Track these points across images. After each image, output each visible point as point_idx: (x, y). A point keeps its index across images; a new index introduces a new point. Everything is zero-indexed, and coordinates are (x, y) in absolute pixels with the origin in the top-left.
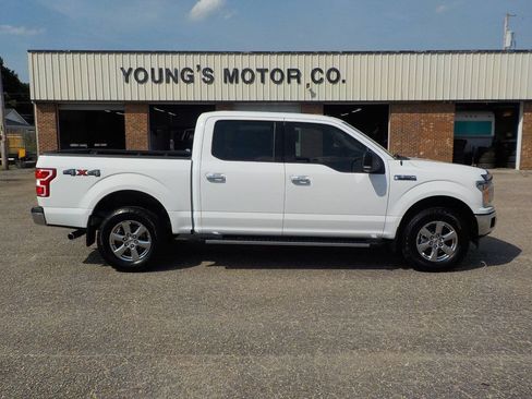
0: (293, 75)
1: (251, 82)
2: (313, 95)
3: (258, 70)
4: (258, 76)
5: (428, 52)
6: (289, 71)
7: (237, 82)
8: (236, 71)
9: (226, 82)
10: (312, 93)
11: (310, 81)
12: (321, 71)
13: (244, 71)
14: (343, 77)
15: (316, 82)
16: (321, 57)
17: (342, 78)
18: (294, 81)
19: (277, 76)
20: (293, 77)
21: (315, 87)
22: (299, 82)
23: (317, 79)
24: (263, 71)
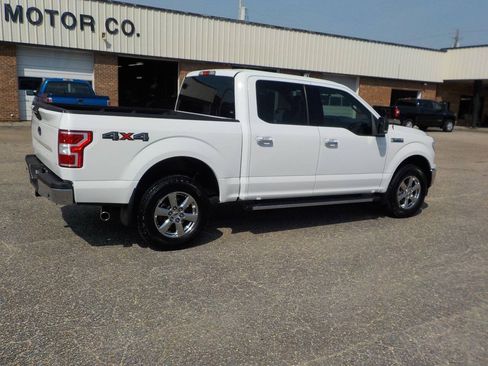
0: (87, 22)
1: (38, 23)
2: (108, 45)
3: (47, 11)
4: (47, 18)
5: (212, 17)
6: (82, 17)
7: (21, 21)
8: (20, 8)
9: (7, 20)
10: (107, 43)
11: (105, 31)
12: (116, 22)
13: (30, 10)
14: (137, 30)
15: (111, 33)
16: (115, 7)
17: (136, 32)
18: (88, 29)
19: (69, 21)
20: (87, 24)
21: (110, 37)
22: (93, 30)
23: (112, 29)
24: (52, 13)
